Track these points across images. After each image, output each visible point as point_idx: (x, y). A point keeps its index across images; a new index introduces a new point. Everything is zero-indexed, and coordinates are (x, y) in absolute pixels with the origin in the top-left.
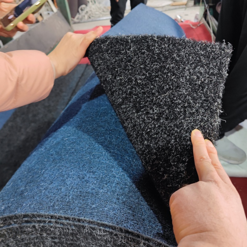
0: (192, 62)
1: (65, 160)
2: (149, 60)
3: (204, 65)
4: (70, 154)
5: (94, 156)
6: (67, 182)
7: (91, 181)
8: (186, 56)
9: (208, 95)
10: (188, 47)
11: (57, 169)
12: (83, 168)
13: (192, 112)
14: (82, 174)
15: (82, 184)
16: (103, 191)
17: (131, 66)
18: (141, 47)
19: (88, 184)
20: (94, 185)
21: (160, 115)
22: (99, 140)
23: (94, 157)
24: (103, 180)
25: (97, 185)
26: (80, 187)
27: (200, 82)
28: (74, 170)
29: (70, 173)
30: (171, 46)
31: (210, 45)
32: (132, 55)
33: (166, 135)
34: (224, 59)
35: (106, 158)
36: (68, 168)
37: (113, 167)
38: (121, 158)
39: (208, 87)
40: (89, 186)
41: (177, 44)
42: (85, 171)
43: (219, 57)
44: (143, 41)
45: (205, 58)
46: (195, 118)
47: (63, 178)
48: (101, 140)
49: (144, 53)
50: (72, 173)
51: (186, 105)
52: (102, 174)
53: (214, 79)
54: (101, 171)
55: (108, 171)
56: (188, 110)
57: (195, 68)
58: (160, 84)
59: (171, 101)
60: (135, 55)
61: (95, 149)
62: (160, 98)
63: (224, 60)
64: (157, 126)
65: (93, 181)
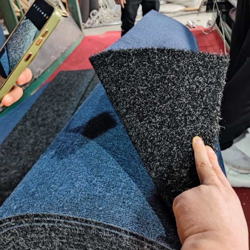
0: (191, 72)
1: (74, 164)
2: (150, 71)
3: (203, 74)
4: (80, 158)
6: (75, 185)
7: (98, 185)
8: (185, 67)
9: (207, 103)
10: (187, 58)
11: (66, 172)
12: (91, 172)
13: (192, 120)
14: (90, 178)
15: (90, 187)
16: (110, 194)
17: (133, 77)
18: (142, 59)
19: (95, 188)
20: (101, 189)
21: (162, 123)
23: (102, 162)
24: (110, 184)
25: (104, 188)
26: (88, 190)
27: (199, 91)
28: (82, 174)
29: (79, 176)
30: (170, 58)
31: (208, 56)
32: (134, 68)
33: (168, 143)
34: (222, 68)
35: (113, 163)
36: (77, 171)
37: (120, 172)
38: (128, 163)
39: (207, 95)
40: (96, 189)
41: (177, 55)
42: (93, 175)
43: (216, 66)
44: (144, 54)
45: (203, 68)
46: (196, 126)
47: (72, 181)
49: (145, 65)
50: (81, 176)
51: (187, 113)
52: (109, 179)
53: (213, 87)
55: (115, 176)
56: (188, 118)
57: (194, 78)
58: (161, 94)
59: (172, 110)
60: (136, 68)
61: (103, 154)
62: (161, 107)
63: (222, 69)
64: (159, 134)
65: (101, 185)
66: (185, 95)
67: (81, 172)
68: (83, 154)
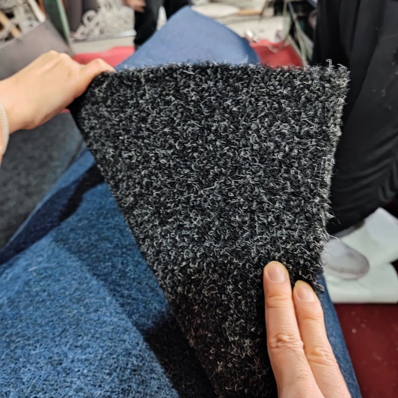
0: (263, 114)
1: (24, 321)
2: (179, 116)
3: (290, 117)
4: (38, 305)
5: (87, 308)
7: (76, 370)
8: (250, 102)
9: (299, 181)
10: (255, 82)
11: (5, 341)
12: (61, 338)
14: (57, 353)
15: (56, 378)
16: (102, 392)
17: (148, 129)
18: (164, 90)
19: (69, 380)
20: (82, 380)
21: (203, 231)
22: (100, 268)
23: (88, 310)
24: (103, 363)
25: (89, 378)
26: (50, 388)
27: (281, 154)
28: (41, 345)
29: (33, 352)
30: (220, 85)
31: (299, 74)
32: (148, 109)
34: (330, 100)
35: (113, 311)
36: (28, 339)
37: (126, 330)
38: (145, 307)
40: (72, 382)
41: (233, 78)
42: (66, 345)
43: (319, 97)
44: (167, 78)
45: (290, 102)
46: (274, 235)
47: (16, 364)
48: (105, 268)
49: (168, 103)
50: (37, 351)
51: (254, 206)
52: (101, 351)
53: (312, 143)
54: (100, 343)
55: (115, 342)
57: (270, 126)
58: (201, 165)
59: (225, 200)
60: (153, 109)
61: (90, 290)
62: (201, 194)
63: (331, 102)
64: (198, 254)
65: (81, 369)
66: (250, 165)
67: (38, 341)
68: (46, 294)
